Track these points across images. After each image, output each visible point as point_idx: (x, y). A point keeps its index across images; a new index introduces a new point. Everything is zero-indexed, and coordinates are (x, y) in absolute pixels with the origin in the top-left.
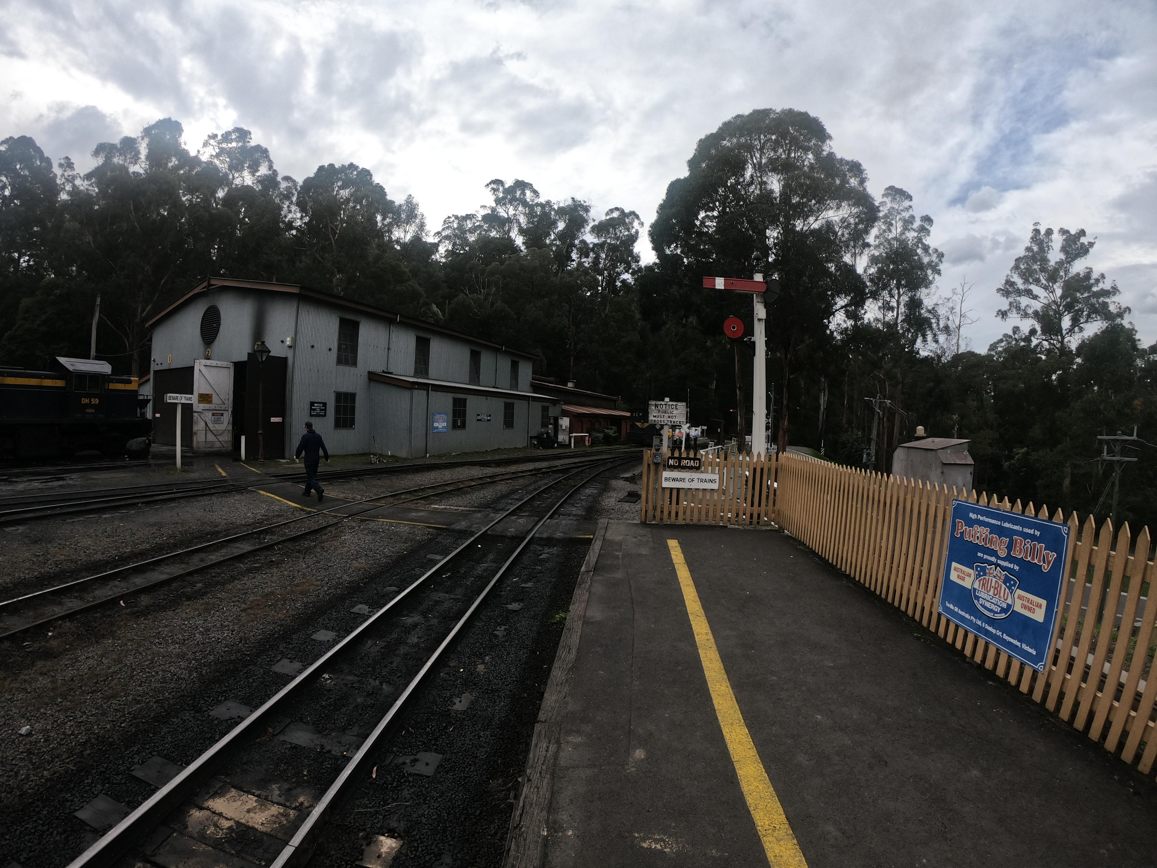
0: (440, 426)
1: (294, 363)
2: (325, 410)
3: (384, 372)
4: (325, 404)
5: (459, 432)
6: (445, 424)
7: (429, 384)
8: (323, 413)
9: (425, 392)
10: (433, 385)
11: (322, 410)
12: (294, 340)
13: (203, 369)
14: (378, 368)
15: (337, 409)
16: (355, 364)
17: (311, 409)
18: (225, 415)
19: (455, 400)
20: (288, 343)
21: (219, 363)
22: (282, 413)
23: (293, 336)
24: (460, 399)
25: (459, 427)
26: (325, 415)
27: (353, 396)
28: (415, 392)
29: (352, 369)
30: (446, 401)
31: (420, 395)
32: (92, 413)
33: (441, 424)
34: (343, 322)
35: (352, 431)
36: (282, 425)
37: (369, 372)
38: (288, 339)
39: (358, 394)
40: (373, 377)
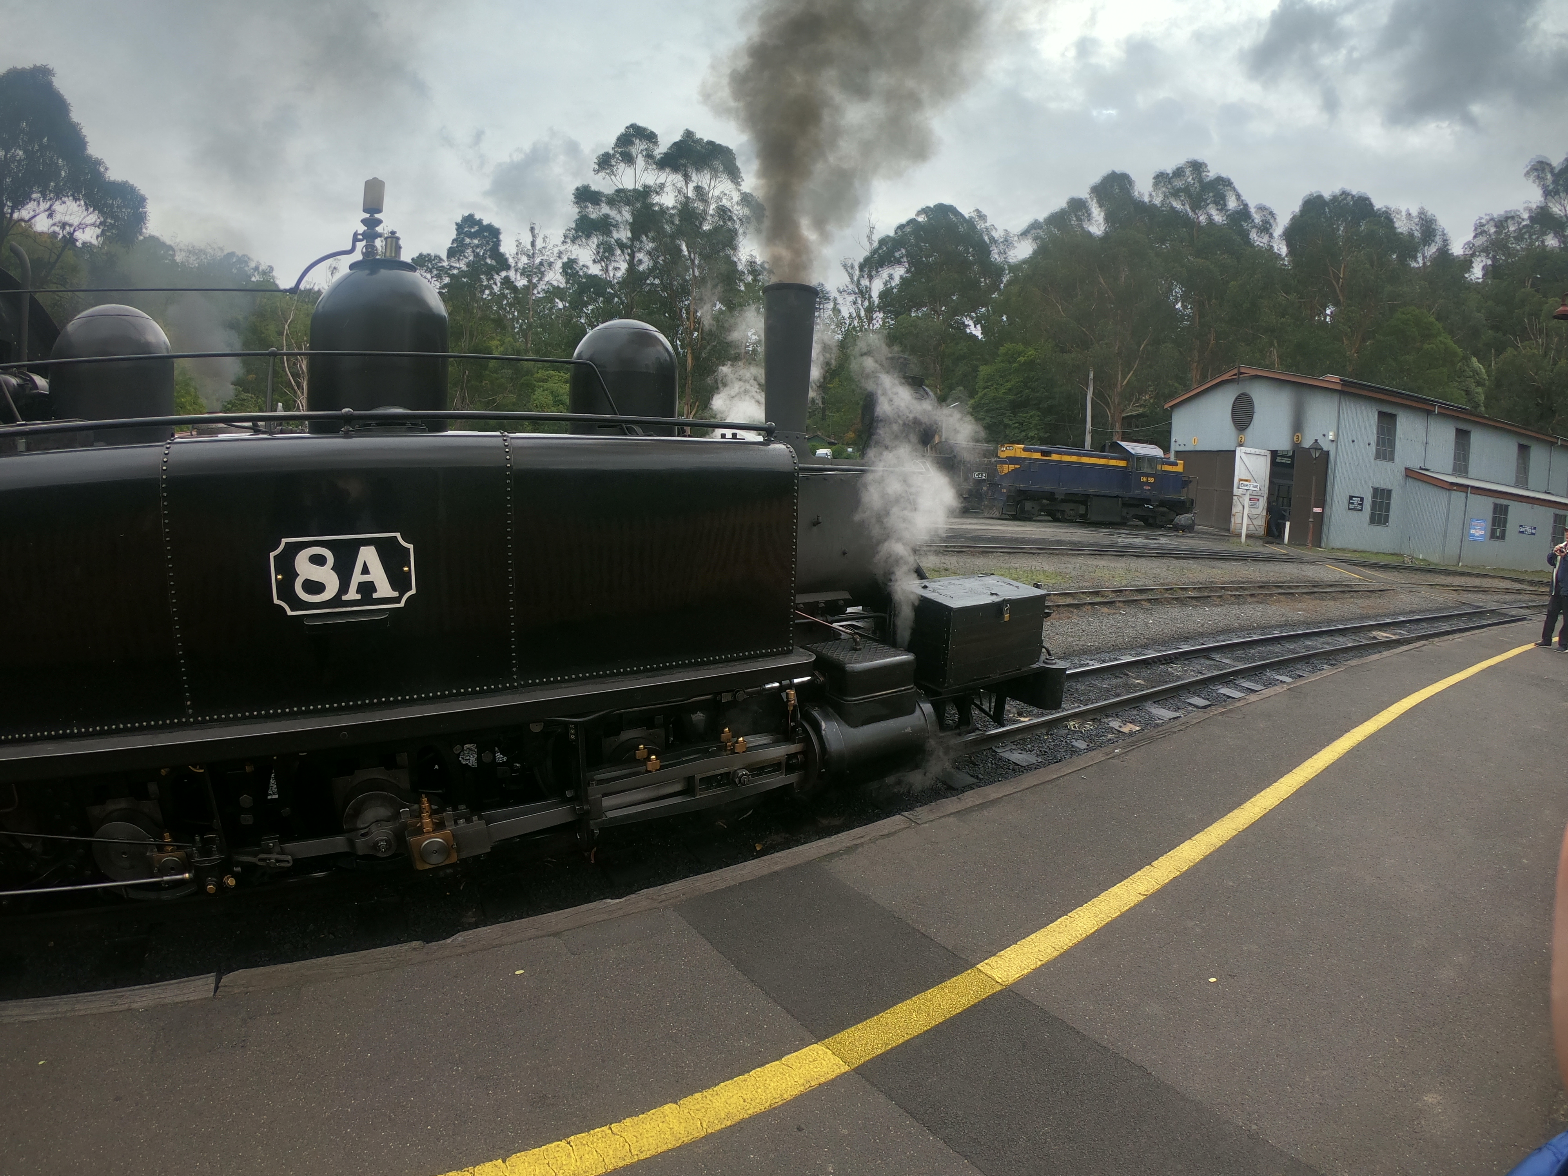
0: (1477, 534)
1: (1336, 457)
2: (1362, 504)
3: (1421, 468)
4: (1362, 499)
5: (1497, 543)
6: (1482, 532)
7: (1467, 486)
8: (1359, 507)
9: (1464, 494)
10: (1473, 487)
11: (1359, 504)
12: (1337, 435)
13: (1244, 456)
14: (1415, 465)
15: (1374, 504)
16: (1392, 459)
17: (1350, 503)
18: (1260, 501)
19: (1496, 506)
20: (1331, 438)
21: (1258, 451)
22: (1322, 505)
23: (1336, 430)
24: (1501, 505)
25: (1498, 538)
26: (1361, 510)
27: (1389, 492)
28: (1454, 494)
29: (1390, 464)
30: (1485, 505)
31: (1458, 497)
32: (1148, 490)
33: (1479, 531)
34: (1381, 414)
35: (1385, 528)
36: (1322, 513)
37: (1406, 469)
38: (1331, 433)
39: (1394, 490)
40: (1410, 474)
